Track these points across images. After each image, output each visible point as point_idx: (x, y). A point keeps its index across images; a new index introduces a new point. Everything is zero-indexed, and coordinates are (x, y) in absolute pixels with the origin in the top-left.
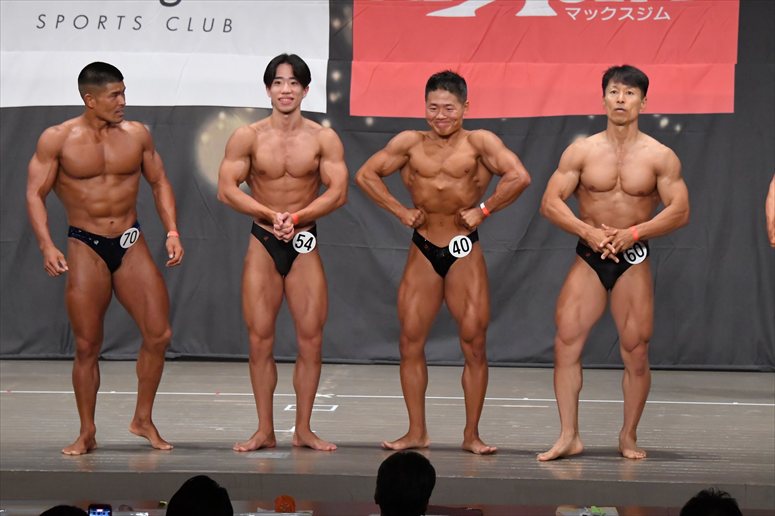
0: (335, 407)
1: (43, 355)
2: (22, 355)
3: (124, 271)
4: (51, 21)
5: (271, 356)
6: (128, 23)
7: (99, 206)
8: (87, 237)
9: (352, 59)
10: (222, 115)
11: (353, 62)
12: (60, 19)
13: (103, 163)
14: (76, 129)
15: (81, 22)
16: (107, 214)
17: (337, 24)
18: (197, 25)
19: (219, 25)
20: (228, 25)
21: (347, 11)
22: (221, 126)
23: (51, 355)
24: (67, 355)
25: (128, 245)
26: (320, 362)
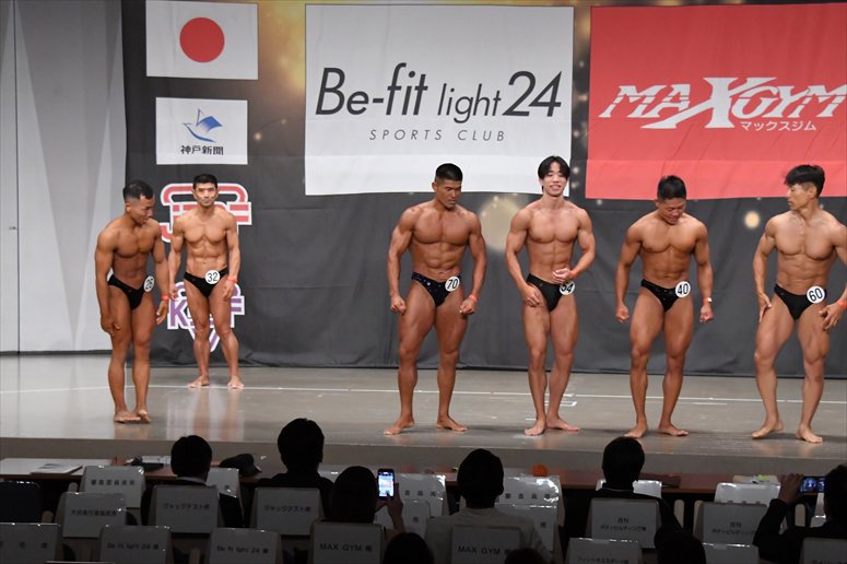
0: (574, 404)
1: (372, 365)
2: (358, 365)
3: (444, 307)
4: (379, 134)
5: (544, 367)
6: (432, 135)
7: (434, 262)
8: (423, 280)
9: (586, 158)
10: (496, 198)
11: (588, 161)
12: (386, 133)
13: (442, 234)
14: (428, 209)
15: (400, 135)
16: (438, 267)
17: (576, 134)
18: (479, 136)
19: (495, 136)
20: (501, 135)
21: (584, 125)
22: (495, 206)
23: (378, 365)
24: (389, 365)
25: (450, 289)
26: (570, 372)
